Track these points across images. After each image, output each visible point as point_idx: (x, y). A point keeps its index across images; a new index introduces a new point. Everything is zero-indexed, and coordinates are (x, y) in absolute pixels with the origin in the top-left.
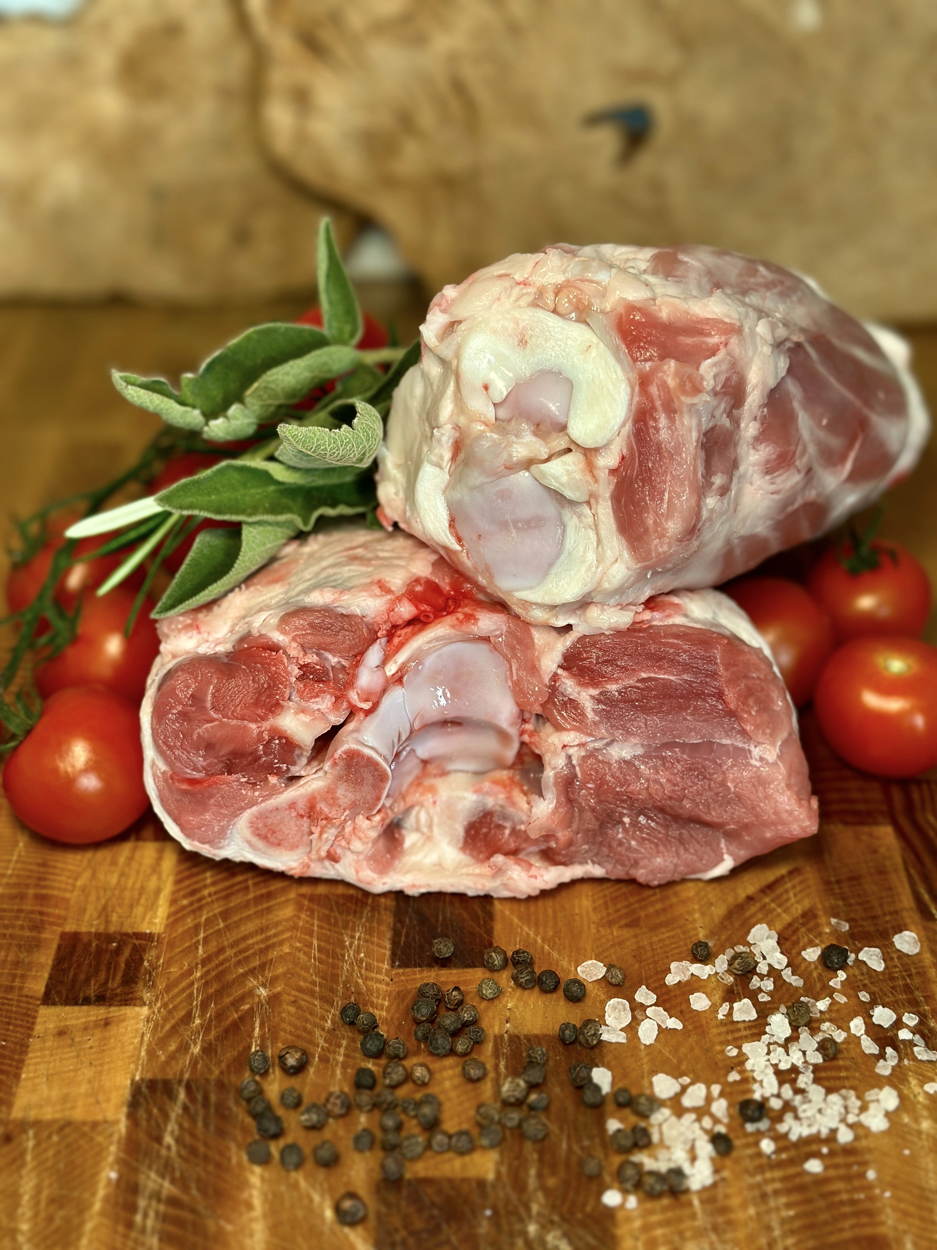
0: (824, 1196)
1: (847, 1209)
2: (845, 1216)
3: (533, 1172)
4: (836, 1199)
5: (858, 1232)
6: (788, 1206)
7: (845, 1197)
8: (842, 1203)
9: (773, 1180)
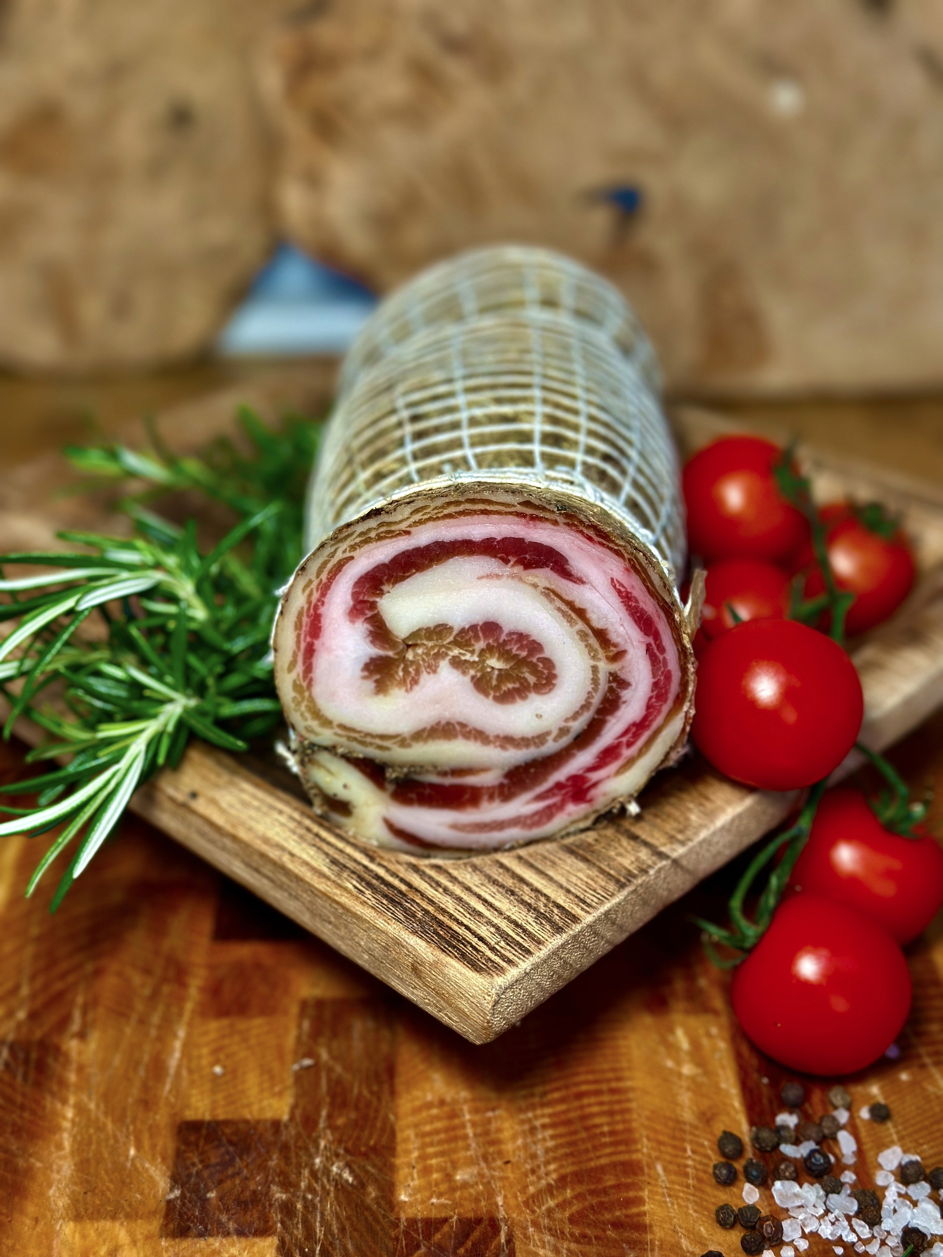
0: (587, 1129)
1: (607, 1140)
2: (604, 1145)
3: (324, 1113)
4: (598, 1131)
5: (615, 1158)
6: (553, 1137)
7: (606, 1129)
8: (603, 1134)
9: (543, 1116)
